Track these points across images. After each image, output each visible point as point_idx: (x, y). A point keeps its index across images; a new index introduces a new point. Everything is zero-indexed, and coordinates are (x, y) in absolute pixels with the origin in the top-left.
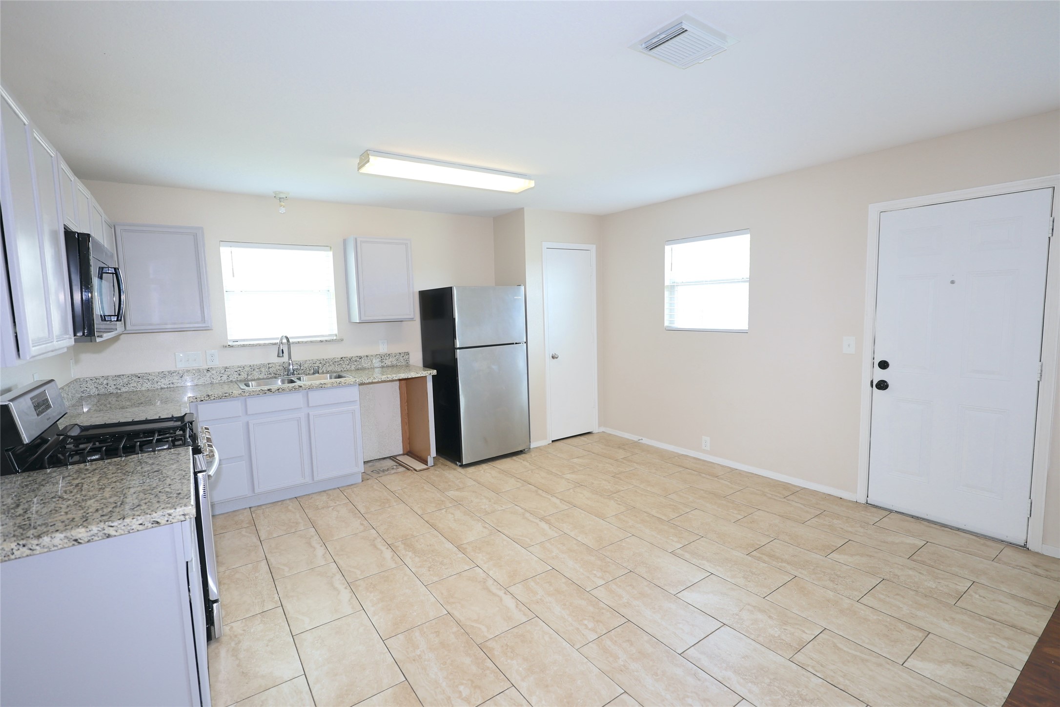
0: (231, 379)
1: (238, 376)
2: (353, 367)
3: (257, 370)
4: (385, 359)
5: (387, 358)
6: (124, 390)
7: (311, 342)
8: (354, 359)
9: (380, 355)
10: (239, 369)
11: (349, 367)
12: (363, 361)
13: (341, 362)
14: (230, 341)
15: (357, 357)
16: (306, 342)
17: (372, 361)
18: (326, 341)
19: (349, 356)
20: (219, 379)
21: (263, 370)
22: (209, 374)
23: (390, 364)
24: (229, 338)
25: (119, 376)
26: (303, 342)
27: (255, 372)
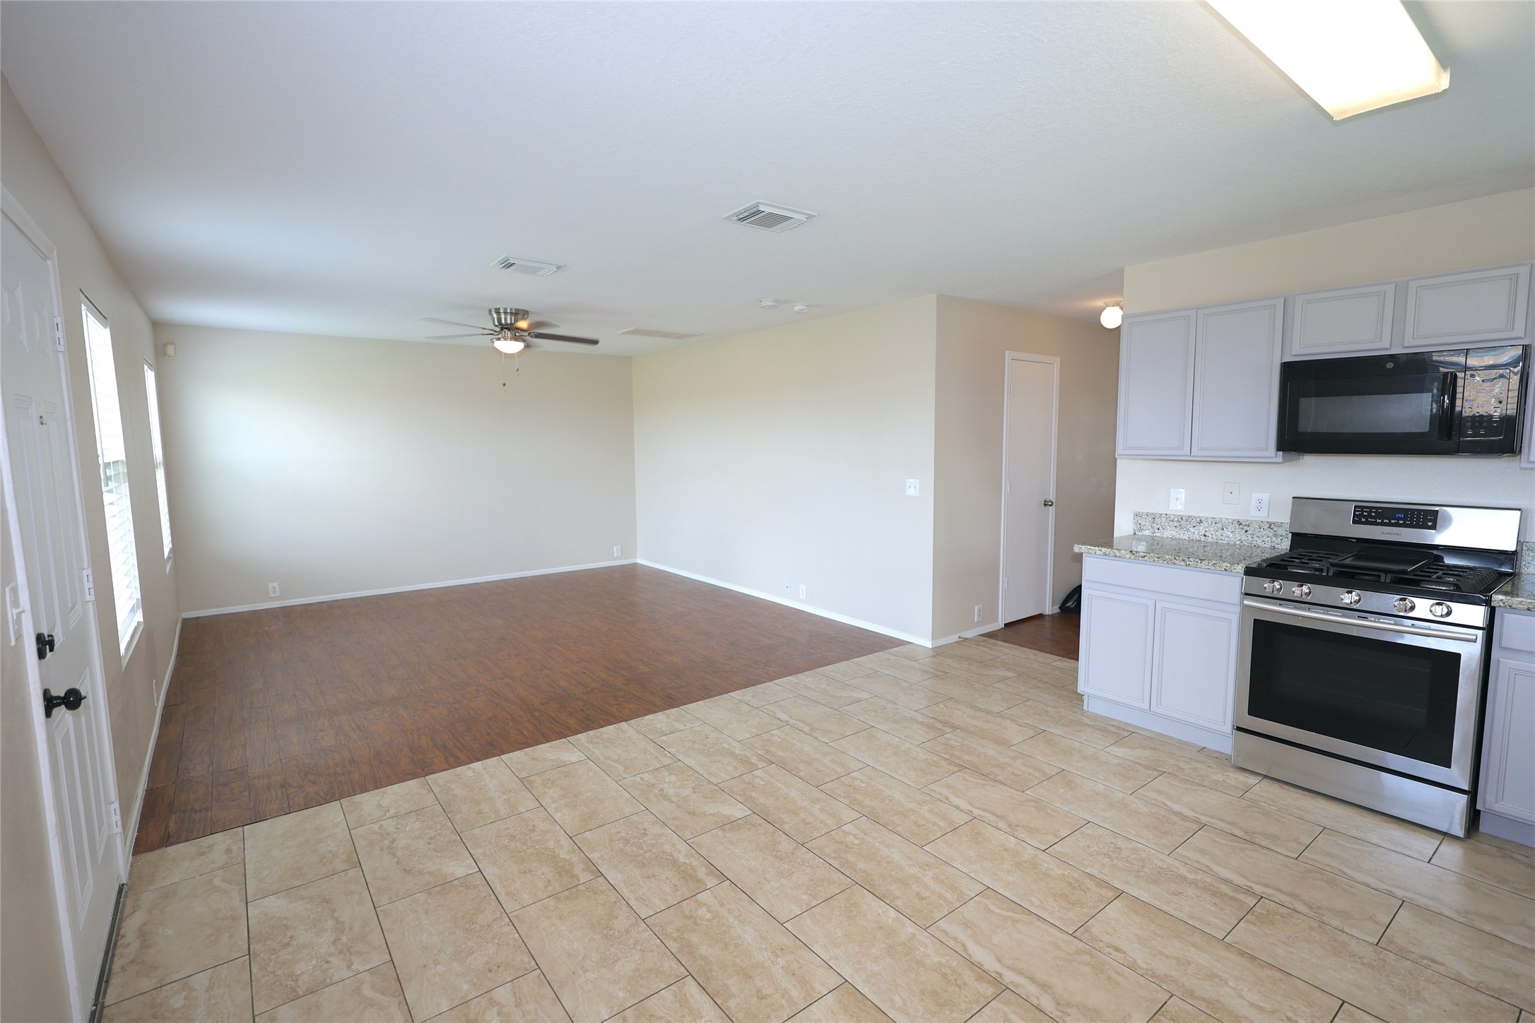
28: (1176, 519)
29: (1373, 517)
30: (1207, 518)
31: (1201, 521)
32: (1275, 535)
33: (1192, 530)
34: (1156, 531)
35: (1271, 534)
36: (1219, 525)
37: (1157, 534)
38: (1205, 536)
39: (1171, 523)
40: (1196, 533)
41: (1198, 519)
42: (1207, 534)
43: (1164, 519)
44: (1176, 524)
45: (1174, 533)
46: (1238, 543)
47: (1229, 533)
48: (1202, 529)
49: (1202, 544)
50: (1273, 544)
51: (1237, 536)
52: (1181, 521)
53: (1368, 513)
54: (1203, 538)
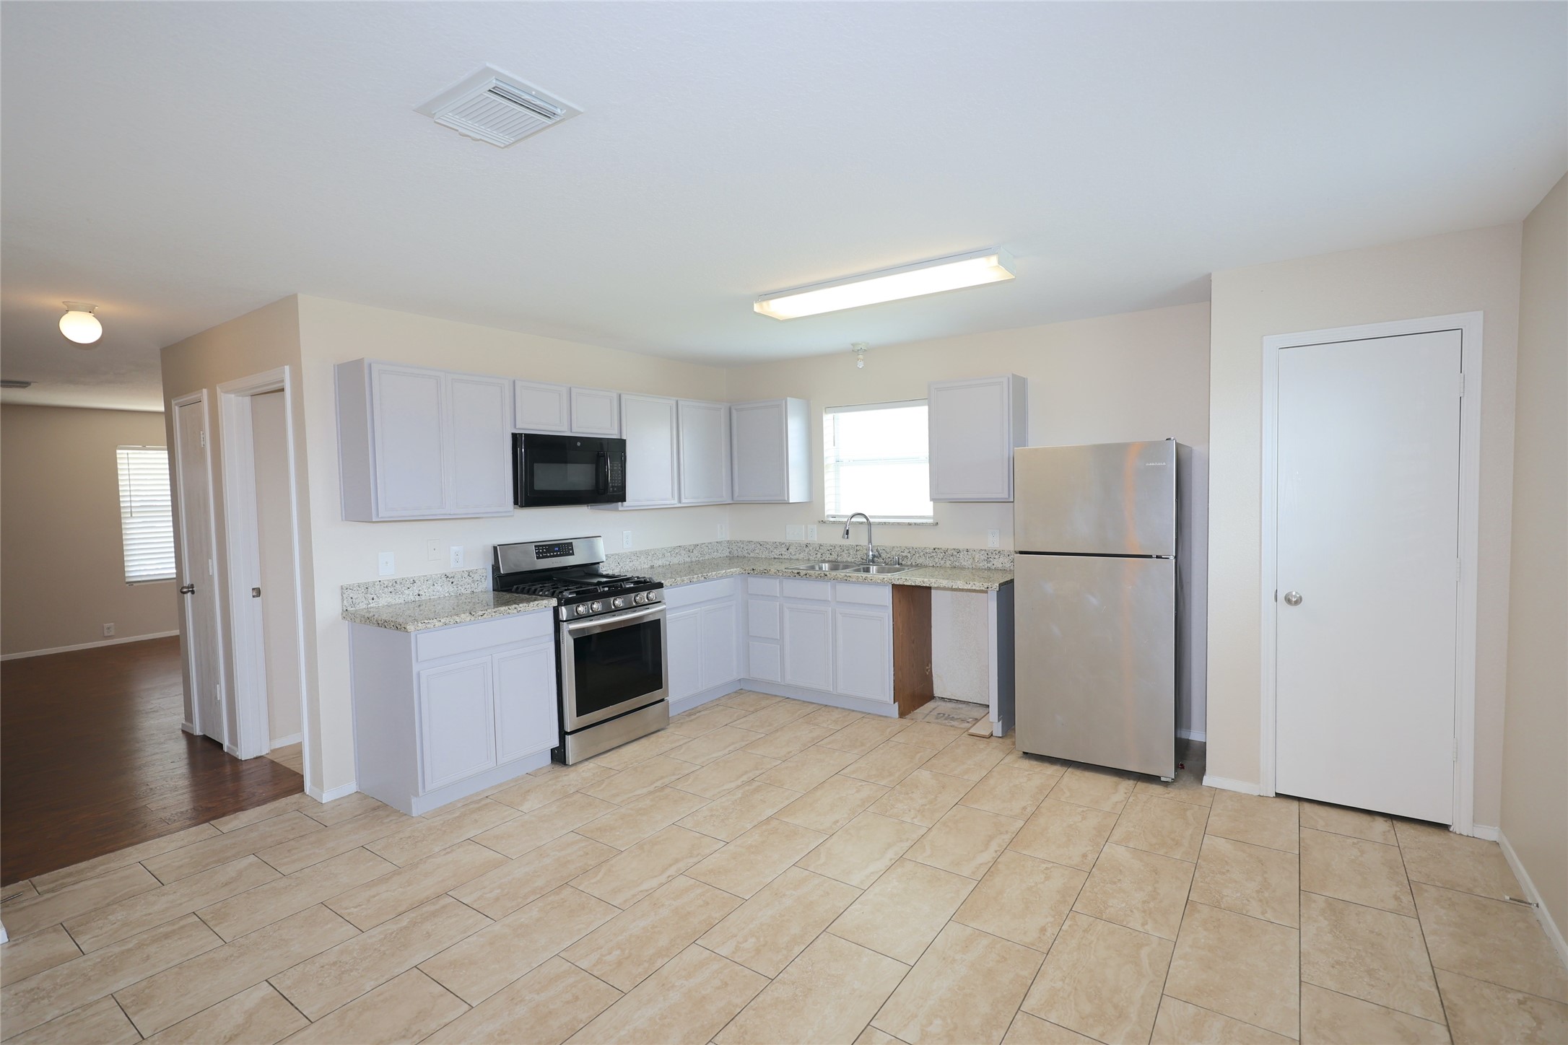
0: (824, 558)
1: (829, 555)
2: (948, 563)
3: (846, 552)
4: (992, 557)
5: (996, 557)
6: (752, 555)
7: (898, 524)
8: (949, 552)
9: (985, 550)
10: (831, 548)
11: (943, 562)
12: (961, 556)
13: (934, 554)
14: (828, 516)
15: (954, 549)
16: (893, 524)
17: (974, 559)
18: (915, 524)
19: (944, 546)
20: (815, 556)
21: (851, 551)
22: (807, 550)
23: (1000, 566)
24: (826, 514)
25: (749, 542)
26: (889, 523)
27: (843, 553)
28: (391, 584)
29: (545, 553)
30: (420, 577)
31: (414, 582)
32: (473, 581)
33: (407, 592)
34: (371, 601)
35: (470, 581)
36: (431, 582)
37: (372, 605)
38: (419, 595)
39: (386, 589)
40: (410, 595)
41: (412, 580)
42: (420, 593)
43: (378, 587)
44: (390, 589)
45: (389, 600)
46: (447, 595)
47: (439, 588)
48: (415, 589)
49: (418, 604)
50: (472, 589)
51: (446, 588)
52: (394, 586)
53: (546, 549)
54: (417, 599)
